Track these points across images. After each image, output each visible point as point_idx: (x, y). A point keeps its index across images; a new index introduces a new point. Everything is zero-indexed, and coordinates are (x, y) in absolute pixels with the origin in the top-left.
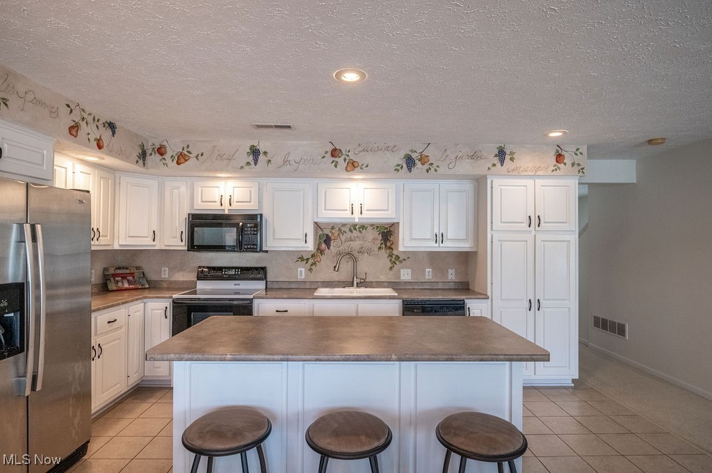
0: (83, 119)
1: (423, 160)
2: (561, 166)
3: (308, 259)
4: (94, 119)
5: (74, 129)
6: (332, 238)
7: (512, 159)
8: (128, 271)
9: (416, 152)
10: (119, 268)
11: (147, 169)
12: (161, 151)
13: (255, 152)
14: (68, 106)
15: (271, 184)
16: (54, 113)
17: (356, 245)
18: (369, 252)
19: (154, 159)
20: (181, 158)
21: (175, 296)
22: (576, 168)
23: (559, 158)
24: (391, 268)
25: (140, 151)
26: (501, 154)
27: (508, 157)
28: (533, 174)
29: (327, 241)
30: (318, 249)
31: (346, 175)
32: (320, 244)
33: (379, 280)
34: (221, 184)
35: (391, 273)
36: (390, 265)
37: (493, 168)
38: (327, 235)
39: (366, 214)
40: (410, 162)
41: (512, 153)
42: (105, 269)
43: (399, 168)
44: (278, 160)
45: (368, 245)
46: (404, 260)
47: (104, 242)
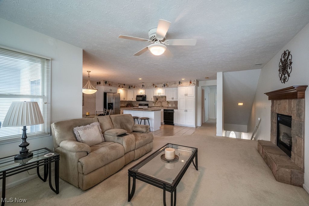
1: (167, 85)
2: (191, 84)
3: (154, 102)
4: (122, 84)
5: (119, 86)
7: (182, 84)
8: (130, 104)
9: (165, 83)
12: (132, 86)
13: (143, 86)
14: (119, 84)
15: (147, 90)
16: (117, 85)
17: (162, 100)
18: (164, 101)
19: (131, 88)
20: (134, 87)
22: (194, 84)
23: (191, 82)
25: (129, 87)
26: (180, 83)
28: (185, 86)
29: (157, 99)
30: (156, 101)
31: (156, 88)
33: (165, 106)
34: (141, 90)
36: (167, 104)
37: (178, 85)
39: (161, 95)
40: (164, 85)
41: (182, 82)
42: (128, 104)
44: (146, 87)
45: (163, 100)
46: (169, 103)
47: (125, 100)
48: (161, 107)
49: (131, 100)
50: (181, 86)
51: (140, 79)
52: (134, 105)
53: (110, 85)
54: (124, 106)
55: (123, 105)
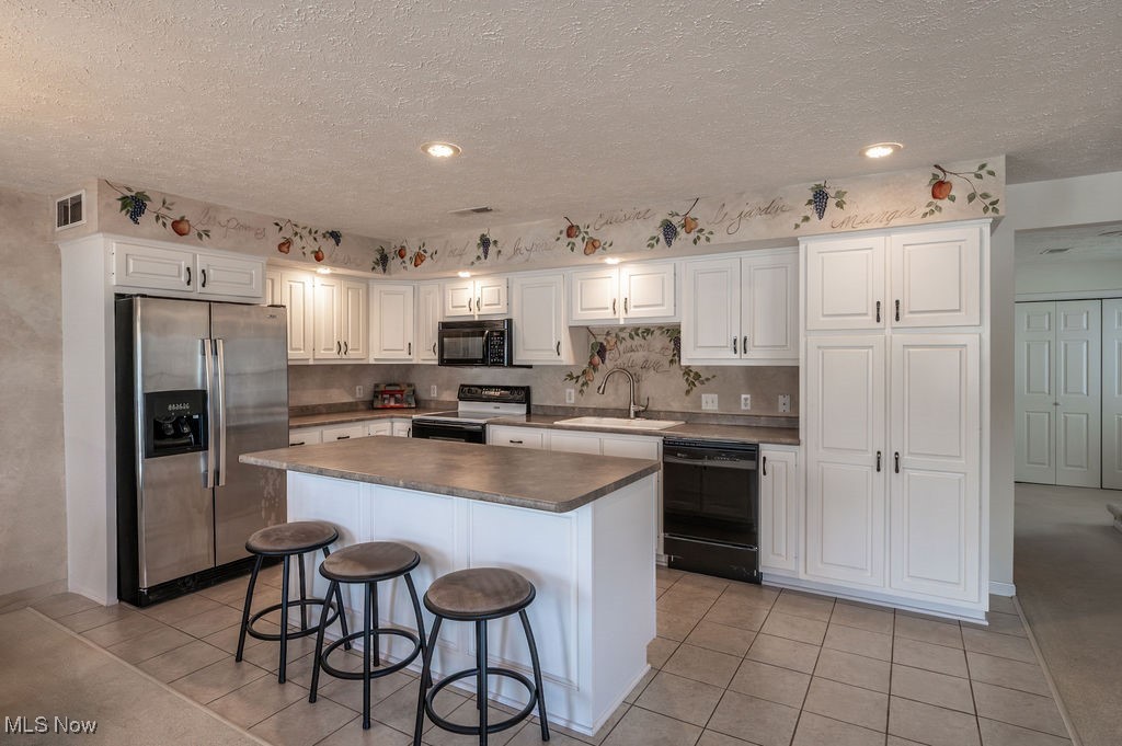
0: (296, 234)
1: (688, 225)
2: (945, 203)
3: (578, 377)
4: (310, 232)
5: (284, 247)
6: (608, 348)
7: (840, 205)
8: (398, 388)
9: (677, 215)
10: (390, 385)
11: (390, 274)
12: (401, 253)
13: (485, 243)
14: (277, 224)
15: (519, 279)
16: (260, 234)
17: (639, 357)
18: (656, 367)
19: (394, 263)
20: (418, 259)
21: (414, 417)
22: (979, 203)
23: (939, 188)
24: (688, 392)
25: (379, 257)
26: (820, 199)
27: (831, 203)
28: (881, 225)
29: (601, 351)
30: (591, 363)
31: (593, 259)
32: (592, 356)
33: (670, 409)
34: (469, 284)
35: (688, 398)
36: (685, 386)
37: (804, 225)
38: (602, 344)
39: (634, 313)
40: (669, 231)
41: (840, 194)
42: (377, 386)
43: (654, 242)
44: (507, 250)
45: (654, 357)
46: (707, 379)
47: (354, 356)
48: (637, 415)
49: (400, 356)
50: (836, 231)
51: (441, 151)
52: (423, 395)
53: (179, 228)
54: (347, 399)
55: (338, 396)
